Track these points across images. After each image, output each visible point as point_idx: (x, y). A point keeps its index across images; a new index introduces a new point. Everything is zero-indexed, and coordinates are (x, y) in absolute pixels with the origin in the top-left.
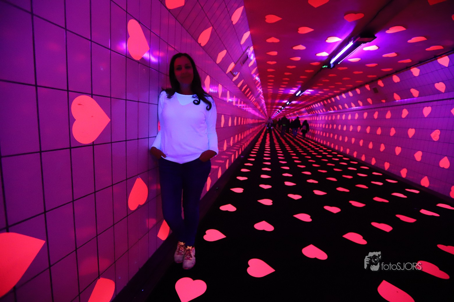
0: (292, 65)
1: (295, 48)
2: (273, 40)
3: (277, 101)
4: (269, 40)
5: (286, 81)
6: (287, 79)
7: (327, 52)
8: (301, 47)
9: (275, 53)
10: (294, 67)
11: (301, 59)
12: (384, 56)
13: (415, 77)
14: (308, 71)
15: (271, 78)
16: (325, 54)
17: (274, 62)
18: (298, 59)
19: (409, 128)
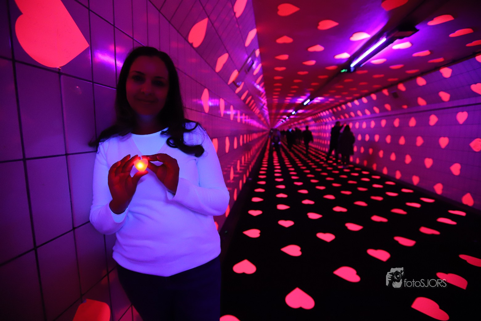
0: (303, 71)
1: (311, 49)
2: (285, 40)
3: (282, 111)
4: (280, 41)
5: (294, 89)
6: (296, 87)
7: (349, 53)
8: (319, 48)
9: (285, 57)
10: (306, 73)
11: (316, 63)
12: (415, 55)
13: (445, 78)
14: (321, 77)
15: (278, 87)
16: (345, 56)
17: (283, 69)
18: (312, 63)
19: (440, 137)
